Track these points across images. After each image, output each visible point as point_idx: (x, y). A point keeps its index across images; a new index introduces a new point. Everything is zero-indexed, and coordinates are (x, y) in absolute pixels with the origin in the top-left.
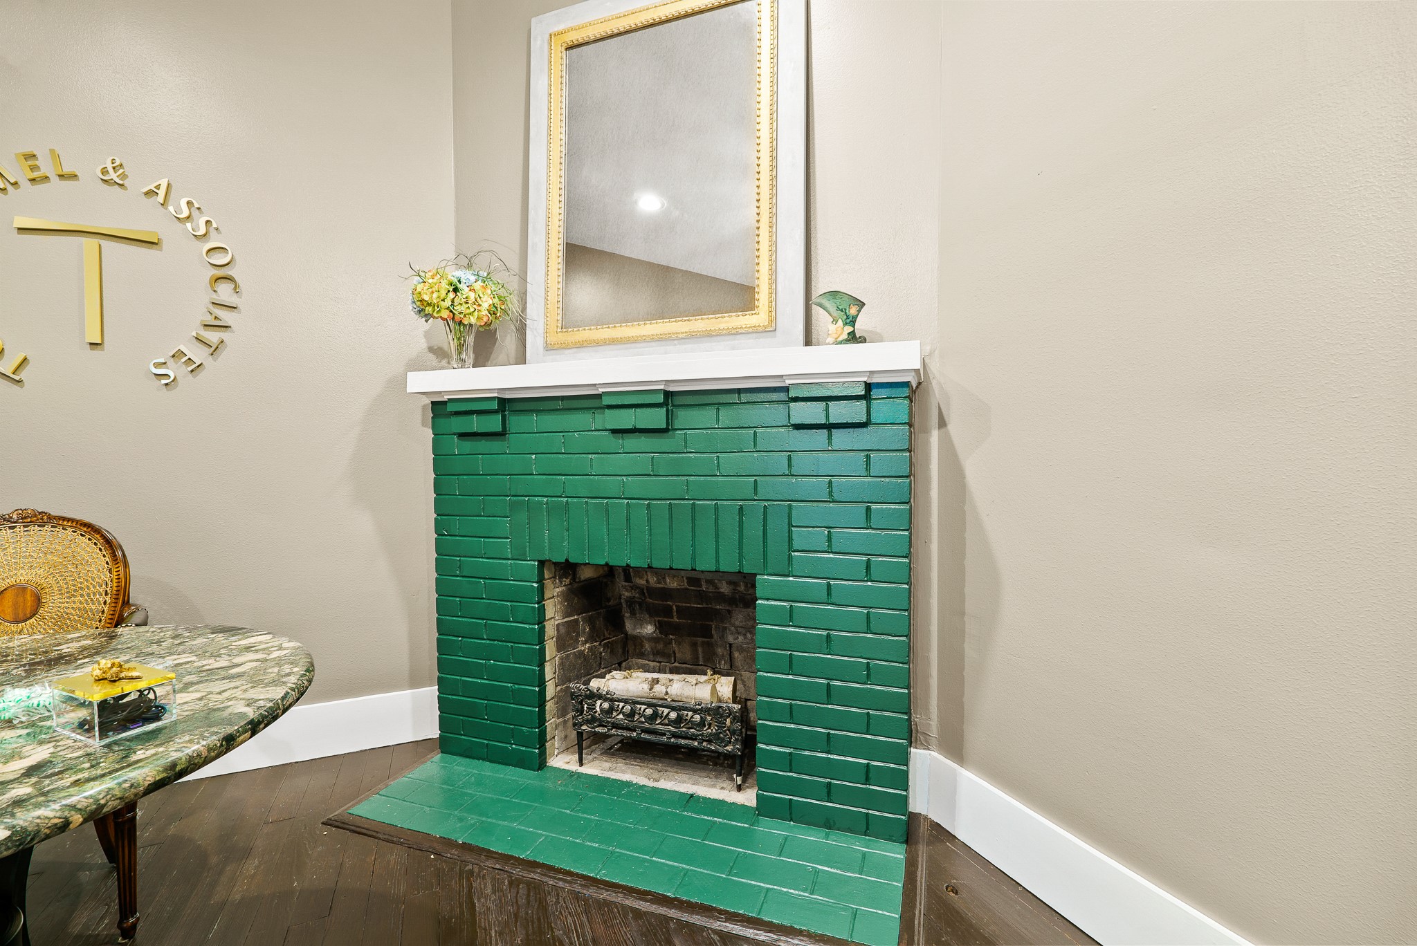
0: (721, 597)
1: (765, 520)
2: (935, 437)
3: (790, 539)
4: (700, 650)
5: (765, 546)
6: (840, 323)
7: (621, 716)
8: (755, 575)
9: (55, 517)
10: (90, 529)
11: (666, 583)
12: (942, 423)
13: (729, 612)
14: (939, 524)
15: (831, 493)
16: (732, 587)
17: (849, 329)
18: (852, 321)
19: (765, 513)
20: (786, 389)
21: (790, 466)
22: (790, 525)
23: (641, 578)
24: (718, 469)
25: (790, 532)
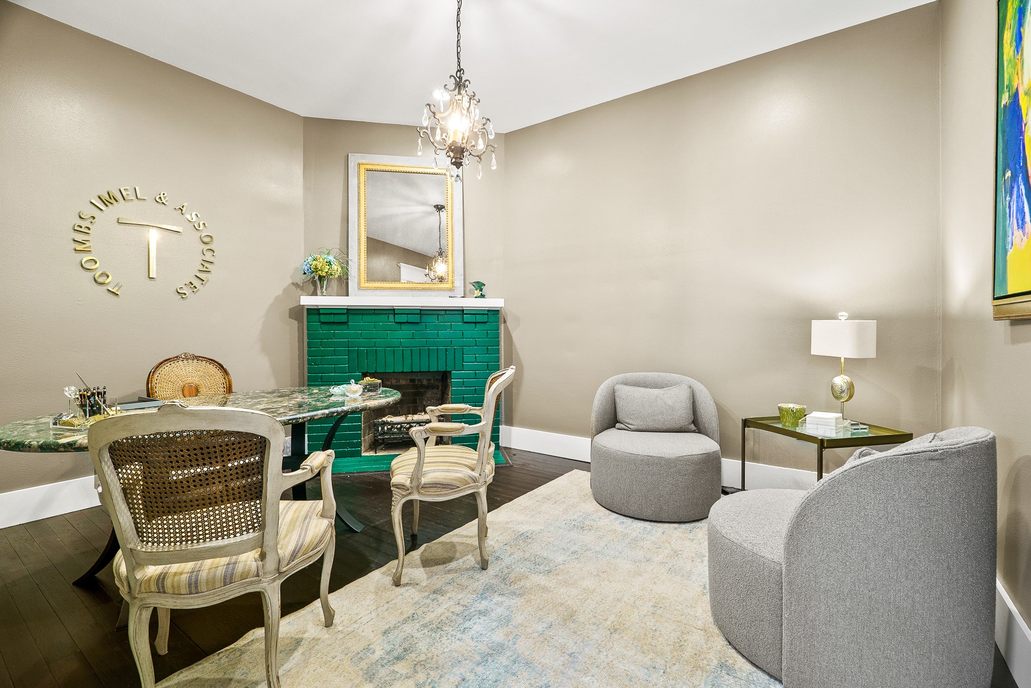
0: (423, 386)
1: (455, 353)
2: (502, 326)
3: (463, 358)
4: (411, 409)
5: (455, 362)
6: (478, 290)
7: (396, 430)
8: (451, 372)
9: (198, 357)
10: (212, 361)
11: (400, 382)
12: (505, 322)
13: (425, 392)
14: (504, 354)
15: (476, 343)
16: (428, 381)
17: (481, 292)
18: (481, 290)
19: (455, 350)
20: (463, 310)
21: (463, 335)
22: (463, 354)
23: (389, 381)
24: (438, 336)
25: (463, 356)
